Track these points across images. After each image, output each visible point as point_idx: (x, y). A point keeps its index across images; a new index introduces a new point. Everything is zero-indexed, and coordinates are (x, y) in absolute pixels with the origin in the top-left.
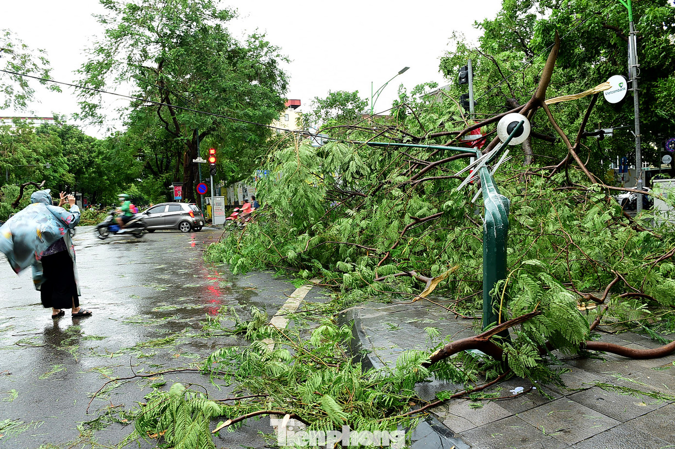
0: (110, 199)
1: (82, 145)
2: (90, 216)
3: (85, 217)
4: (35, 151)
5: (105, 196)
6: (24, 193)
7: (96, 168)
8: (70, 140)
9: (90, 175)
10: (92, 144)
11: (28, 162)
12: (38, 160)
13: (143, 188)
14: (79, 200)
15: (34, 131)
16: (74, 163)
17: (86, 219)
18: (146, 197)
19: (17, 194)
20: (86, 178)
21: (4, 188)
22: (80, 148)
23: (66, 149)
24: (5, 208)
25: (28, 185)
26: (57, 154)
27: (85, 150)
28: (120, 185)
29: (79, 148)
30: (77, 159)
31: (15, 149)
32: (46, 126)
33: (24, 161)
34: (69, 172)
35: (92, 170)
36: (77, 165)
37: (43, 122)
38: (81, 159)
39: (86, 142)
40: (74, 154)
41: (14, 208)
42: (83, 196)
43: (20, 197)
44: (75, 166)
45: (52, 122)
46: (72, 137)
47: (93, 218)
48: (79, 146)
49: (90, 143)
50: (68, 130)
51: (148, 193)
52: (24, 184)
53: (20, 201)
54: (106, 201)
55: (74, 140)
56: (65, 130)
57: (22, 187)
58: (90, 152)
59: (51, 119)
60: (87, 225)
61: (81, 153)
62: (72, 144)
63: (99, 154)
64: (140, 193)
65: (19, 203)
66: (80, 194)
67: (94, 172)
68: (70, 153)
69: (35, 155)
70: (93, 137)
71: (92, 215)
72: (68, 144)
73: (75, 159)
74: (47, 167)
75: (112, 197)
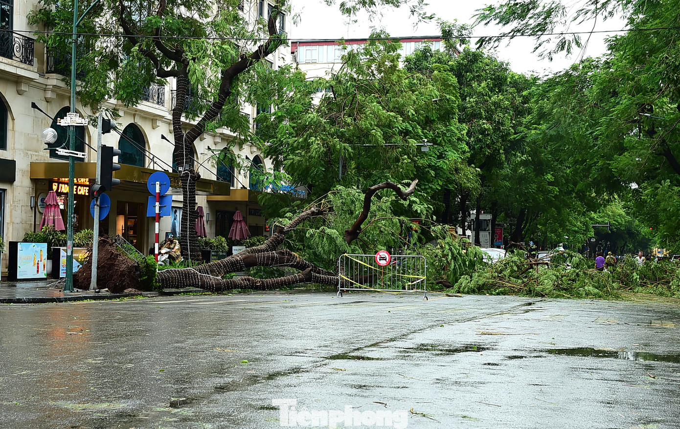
0: (554, 231)
1: (501, 97)
2: (512, 271)
3: (501, 272)
4: (400, 111)
5: (544, 225)
6: (373, 208)
7: (529, 153)
8: (475, 84)
9: (514, 170)
10: (525, 93)
11: (387, 137)
12: (405, 133)
13: (639, 207)
14: (485, 230)
15: (401, 65)
16: (480, 140)
17: (501, 278)
18: (645, 230)
19: (359, 211)
20: (506, 177)
21: (334, 194)
22: (497, 105)
23: (466, 108)
24: (331, 239)
25: (383, 188)
26: (446, 116)
27: (506, 108)
28: (581, 196)
29: (494, 104)
30: (488, 130)
31: (361, 109)
32: (425, 55)
33: (378, 133)
34: (470, 162)
35: (520, 157)
36: (488, 146)
37: (421, 46)
38: (496, 129)
39: (512, 90)
40: (481, 118)
41: (349, 244)
42: (494, 220)
43: (364, 216)
44: (482, 148)
45: (439, 47)
46: (479, 79)
47: (518, 277)
48: (494, 98)
49: (519, 91)
50: (471, 61)
51: (653, 221)
52: (373, 188)
53: (362, 226)
54: (546, 237)
55: (483, 84)
56: (465, 62)
57: (369, 193)
58: (519, 112)
59: (436, 39)
60: (504, 293)
61: (498, 116)
62: (480, 94)
63: (540, 118)
64: (628, 218)
65: (360, 229)
66: (489, 217)
67: (524, 163)
68: (475, 115)
69: (400, 123)
70: (528, 76)
71: (515, 268)
72: (471, 96)
73: (483, 132)
74: (423, 150)
75: (560, 226)
